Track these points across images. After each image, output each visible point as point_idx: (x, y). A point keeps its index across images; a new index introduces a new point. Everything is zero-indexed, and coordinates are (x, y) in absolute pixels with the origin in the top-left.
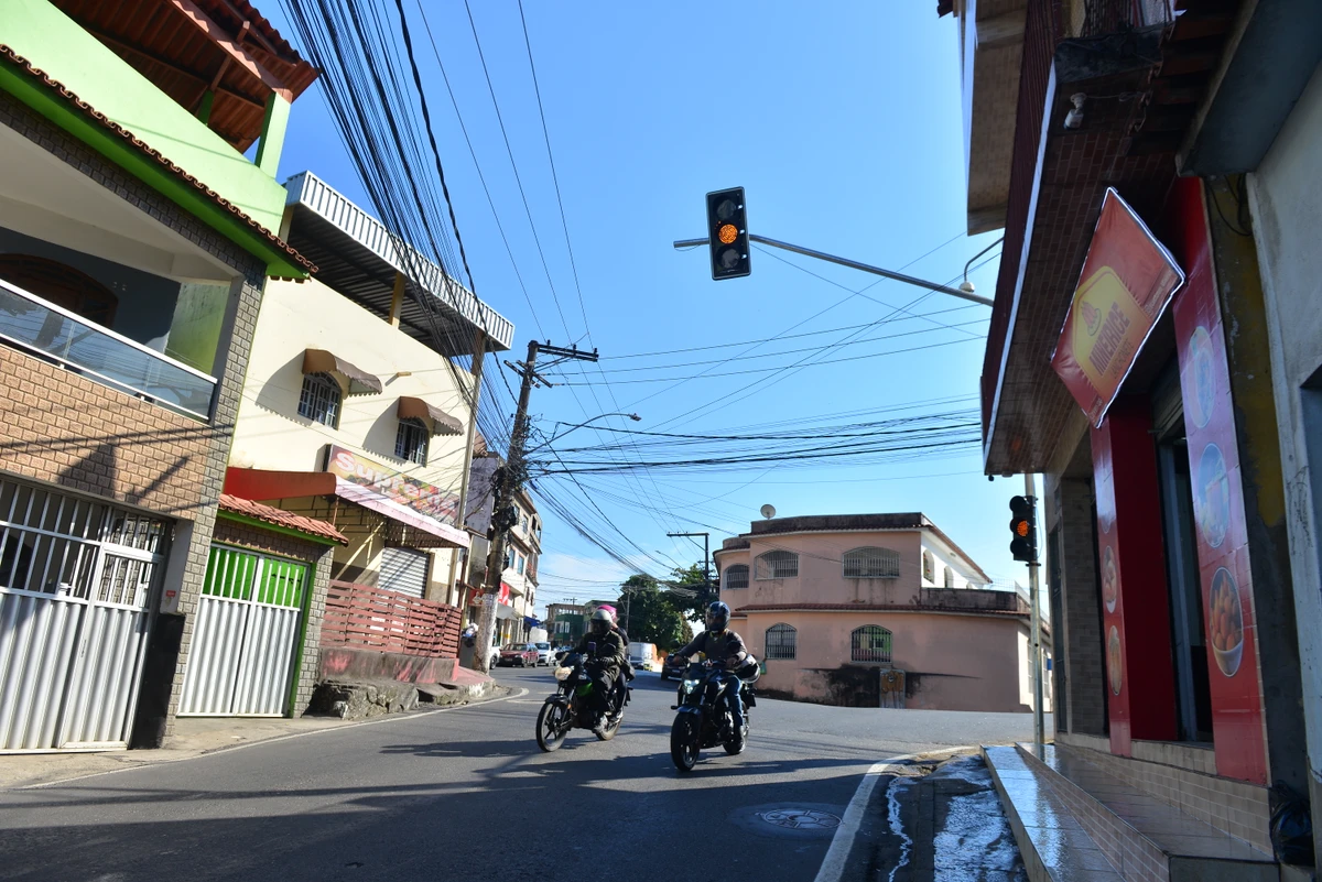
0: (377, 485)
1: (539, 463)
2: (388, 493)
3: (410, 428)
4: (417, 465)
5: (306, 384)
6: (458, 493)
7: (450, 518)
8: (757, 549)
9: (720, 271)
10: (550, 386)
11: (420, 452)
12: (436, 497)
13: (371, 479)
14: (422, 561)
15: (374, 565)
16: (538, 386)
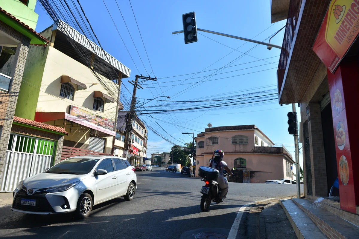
0: (87, 118)
1: (139, 111)
2: (91, 120)
3: (98, 101)
4: (100, 112)
5: (62, 86)
6: (114, 120)
7: (111, 128)
8: (207, 136)
9: (187, 41)
10: (143, 88)
11: (101, 108)
12: (107, 121)
13: (85, 116)
14: (103, 141)
15: (87, 142)
16: (139, 89)
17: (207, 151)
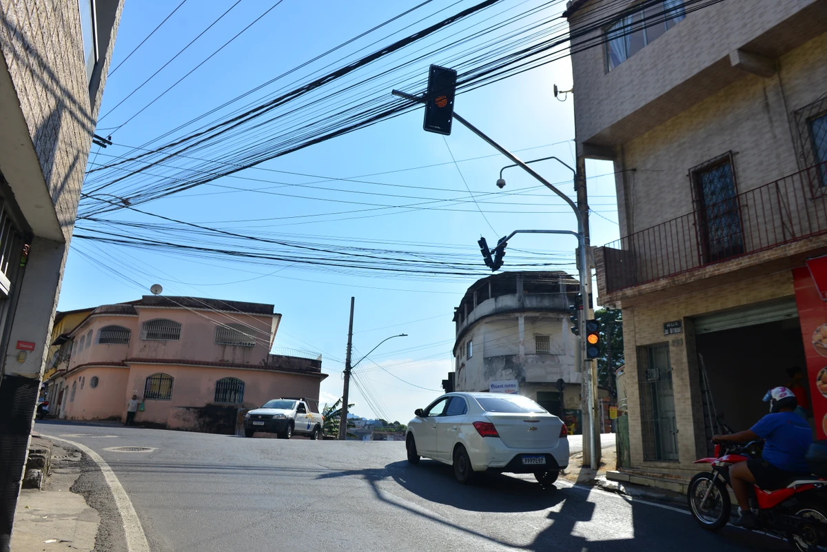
17: (143, 355)
